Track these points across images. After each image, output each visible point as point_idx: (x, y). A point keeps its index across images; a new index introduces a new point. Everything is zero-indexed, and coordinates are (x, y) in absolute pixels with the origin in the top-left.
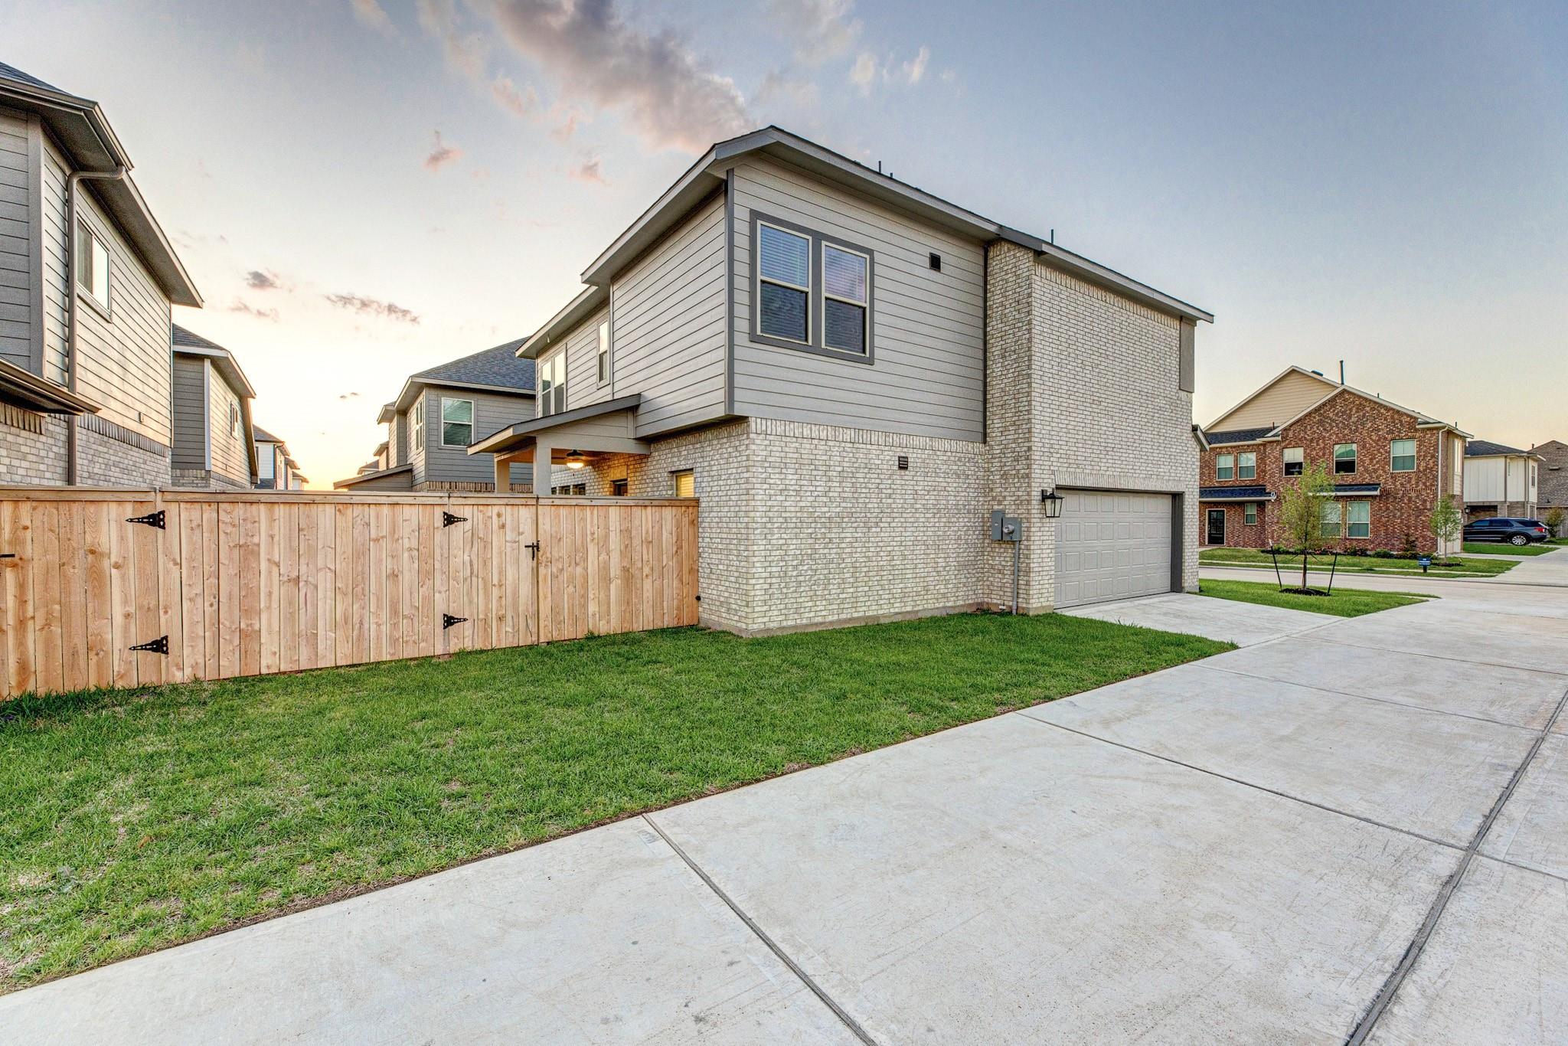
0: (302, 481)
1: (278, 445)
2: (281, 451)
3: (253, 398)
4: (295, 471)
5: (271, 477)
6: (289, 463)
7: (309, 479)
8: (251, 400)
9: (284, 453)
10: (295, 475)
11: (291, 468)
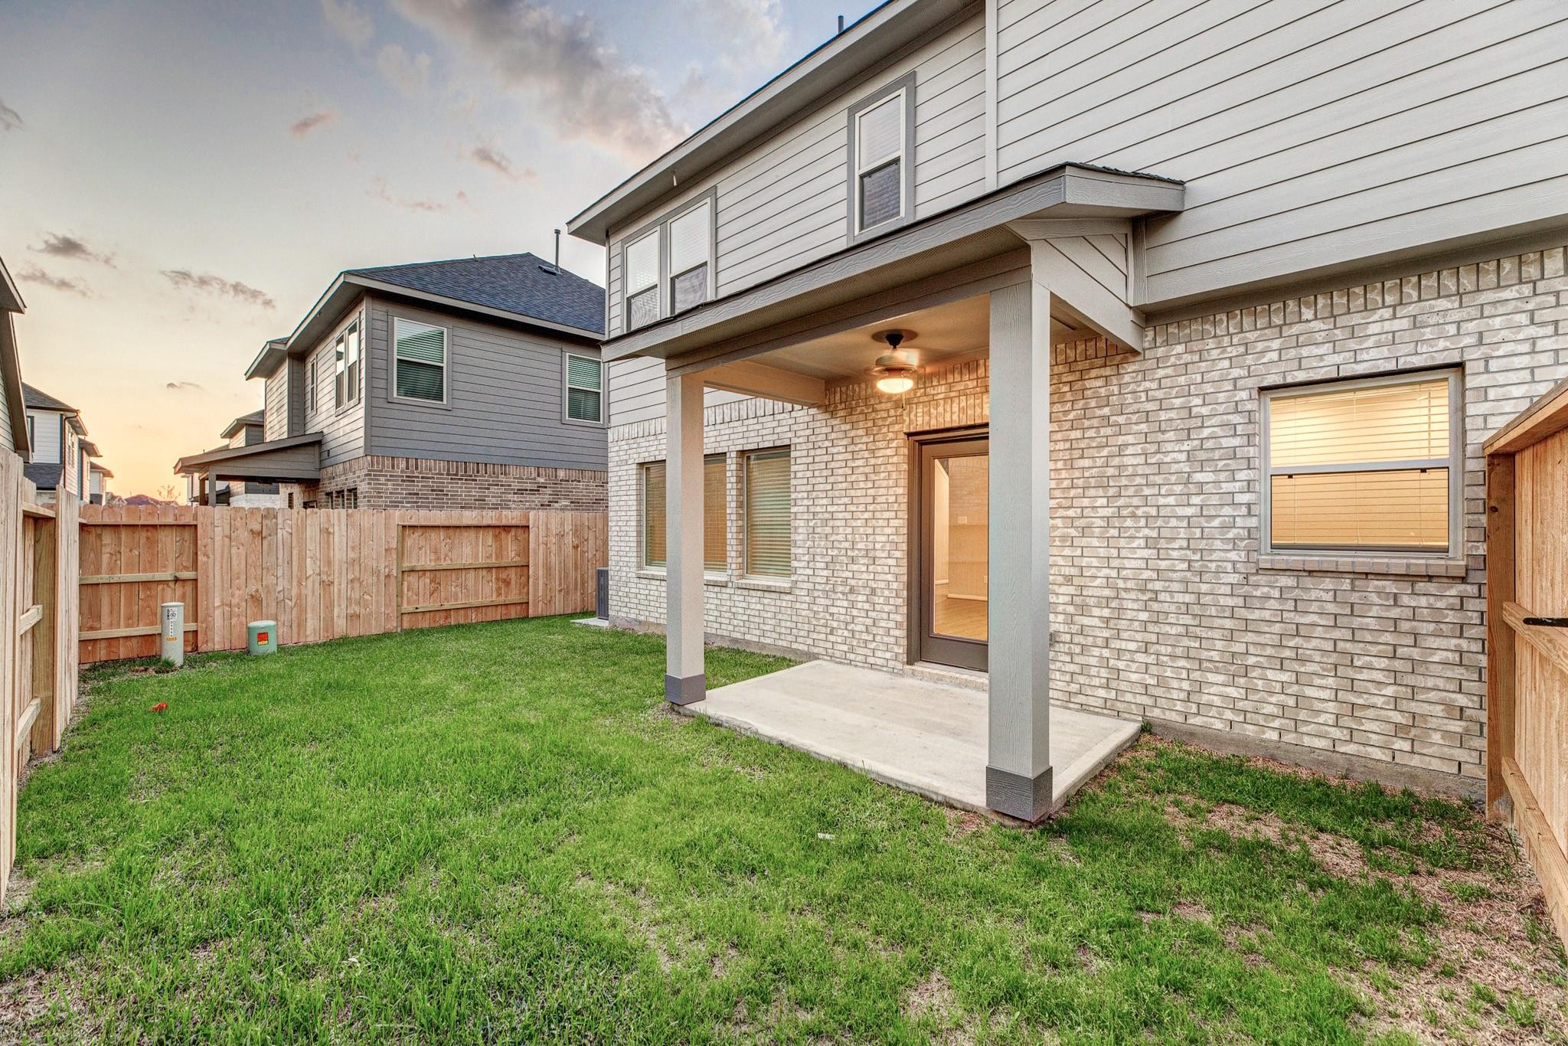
0: (104, 475)
1: (68, 417)
2: (74, 427)
3: (21, 311)
4: (94, 460)
5: (55, 460)
6: (86, 448)
7: (114, 473)
8: (15, 316)
9: (78, 428)
10: (94, 467)
11: (89, 455)
